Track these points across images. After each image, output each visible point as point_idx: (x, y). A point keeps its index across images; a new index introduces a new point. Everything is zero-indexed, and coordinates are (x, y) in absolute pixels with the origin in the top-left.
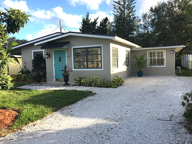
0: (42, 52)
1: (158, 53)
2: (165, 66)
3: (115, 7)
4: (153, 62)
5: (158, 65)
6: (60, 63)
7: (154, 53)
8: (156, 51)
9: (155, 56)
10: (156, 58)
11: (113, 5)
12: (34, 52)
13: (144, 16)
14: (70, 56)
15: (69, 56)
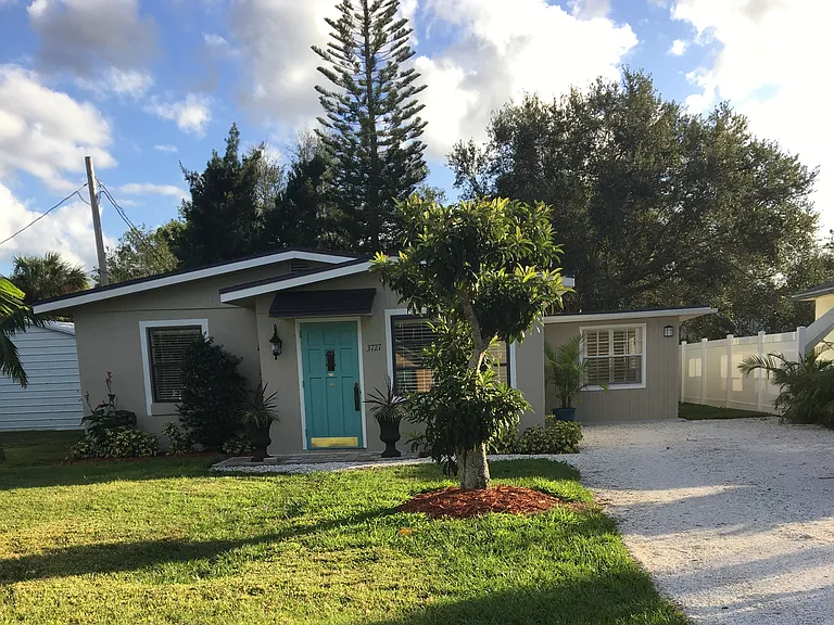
0: (200, 327)
1: (619, 335)
2: (643, 385)
3: (327, 99)
4: (600, 372)
5: (619, 379)
6: (331, 375)
7: (604, 335)
8: (611, 328)
9: (605, 348)
10: (611, 353)
11: (316, 87)
12: (149, 330)
13: (463, 158)
14: (379, 347)
15: (374, 347)
